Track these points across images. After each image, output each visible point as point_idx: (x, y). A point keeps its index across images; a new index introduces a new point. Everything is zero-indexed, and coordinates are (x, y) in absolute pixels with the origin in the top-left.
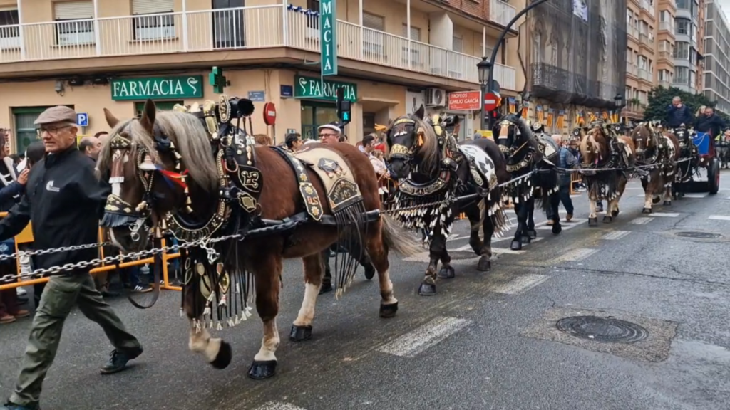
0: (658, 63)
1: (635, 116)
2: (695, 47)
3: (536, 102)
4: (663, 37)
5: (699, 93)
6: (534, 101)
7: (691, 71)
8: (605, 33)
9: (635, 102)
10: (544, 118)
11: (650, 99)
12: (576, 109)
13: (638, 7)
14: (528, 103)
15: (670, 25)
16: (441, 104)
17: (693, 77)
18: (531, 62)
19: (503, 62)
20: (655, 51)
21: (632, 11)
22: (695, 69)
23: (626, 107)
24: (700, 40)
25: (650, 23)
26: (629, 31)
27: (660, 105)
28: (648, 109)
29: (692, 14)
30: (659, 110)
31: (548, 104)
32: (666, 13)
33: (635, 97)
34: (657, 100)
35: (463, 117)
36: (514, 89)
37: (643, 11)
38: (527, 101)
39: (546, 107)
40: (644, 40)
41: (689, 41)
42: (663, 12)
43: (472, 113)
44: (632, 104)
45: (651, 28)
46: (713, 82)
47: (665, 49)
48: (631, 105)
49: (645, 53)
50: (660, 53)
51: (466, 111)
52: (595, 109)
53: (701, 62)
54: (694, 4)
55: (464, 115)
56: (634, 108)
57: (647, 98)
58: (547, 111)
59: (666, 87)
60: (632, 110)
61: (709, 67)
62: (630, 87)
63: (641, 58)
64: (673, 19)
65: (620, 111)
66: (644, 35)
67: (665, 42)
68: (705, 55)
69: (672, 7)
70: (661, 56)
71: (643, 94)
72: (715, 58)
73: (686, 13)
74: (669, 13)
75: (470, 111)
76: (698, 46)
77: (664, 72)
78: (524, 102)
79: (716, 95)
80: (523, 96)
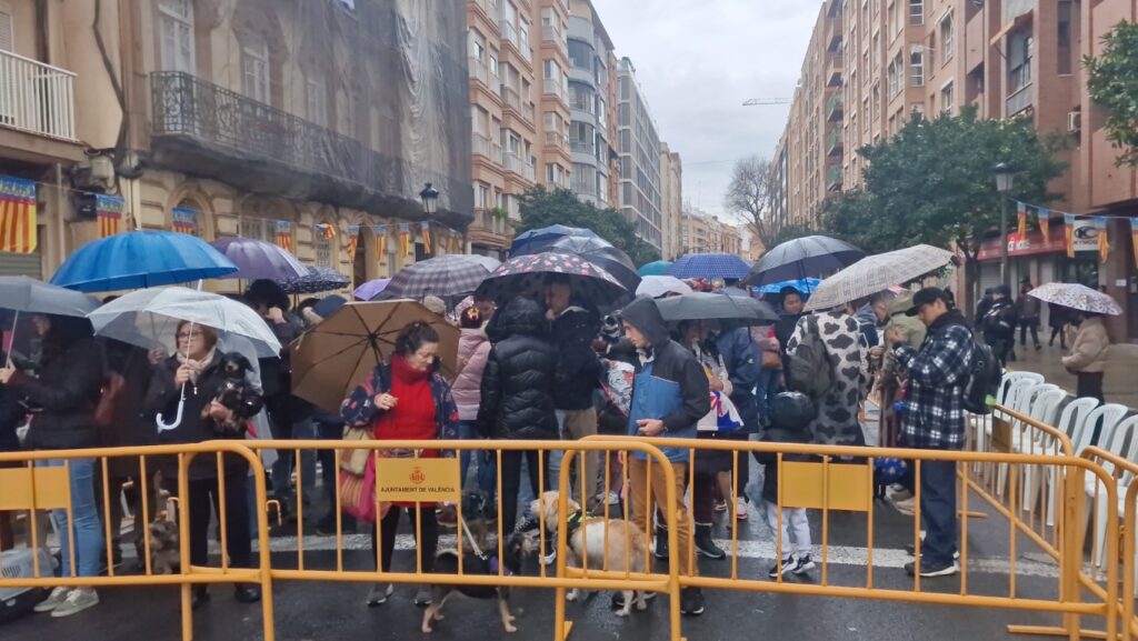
0: (544, 152)
1: (500, 241)
2: (605, 136)
4: (549, 106)
7: (599, 173)
8: (409, 53)
9: (498, 214)
11: (522, 209)
12: (339, 218)
13: (498, 35)
15: (562, 88)
17: (604, 183)
18: (148, 66)
19: (43, 54)
20: (537, 129)
21: (484, 38)
22: (604, 170)
24: (611, 129)
25: (523, 73)
26: (476, 72)
29: (596, 80)
31: (226, 197)
32: (552, 63)
33: (500, 205)
34: (536, 213)
36: (73, 139)
37: (506, 46)
39: (223, 205)
40: (511, 100)
41: (594, 123)
42: (547, 62)
44: (494, 218)
45: (526, 83)
46: (634, 197)
47: (554, 128)
48: (491, 219)
49: (514, 125)
50: (548, 134)
53: (615, 162)
54: (599, 66)
59: (550, 189)
61: (628, 175)
62: (489, 185)
63: (508, 133)
64: (565, 80)
66: (512, 92)
67: (554, 115)
68: (621, 155)
69: (562, 56)
70: (549, 139)
72: (635, 162)
73: (587, 76)
74: (560, 67)
76: (610, 137)
77: (555, 167)
80: (117, 164)
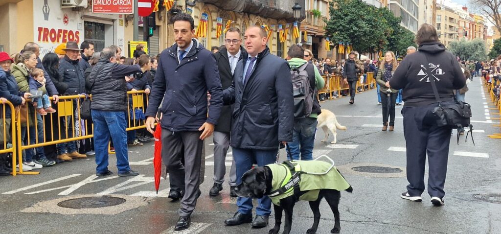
3: (202, 9)
5: (384, 6)
6: (200, 7)
10: (213, 29)
14: (193, 9)
16: (82, 5)
23: (306, 20)
27: (342, 19)
28: (330, 23)
30: (341, 25)
33: (315, 8)
35: (111, 23)
38: (192, 6)
43: (123, 18)
44: (313, 16)
51: (115, 15)
52: (272, 20)
55: (113, 21)
56: (314, 22)
57: (329, 10)
58: (216, 20)
60: (312, 24)
65: (299, 25)
71: (325, 5)
75: (120, 16)
78: (188, 7)
79: (401, 9)
